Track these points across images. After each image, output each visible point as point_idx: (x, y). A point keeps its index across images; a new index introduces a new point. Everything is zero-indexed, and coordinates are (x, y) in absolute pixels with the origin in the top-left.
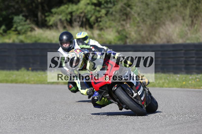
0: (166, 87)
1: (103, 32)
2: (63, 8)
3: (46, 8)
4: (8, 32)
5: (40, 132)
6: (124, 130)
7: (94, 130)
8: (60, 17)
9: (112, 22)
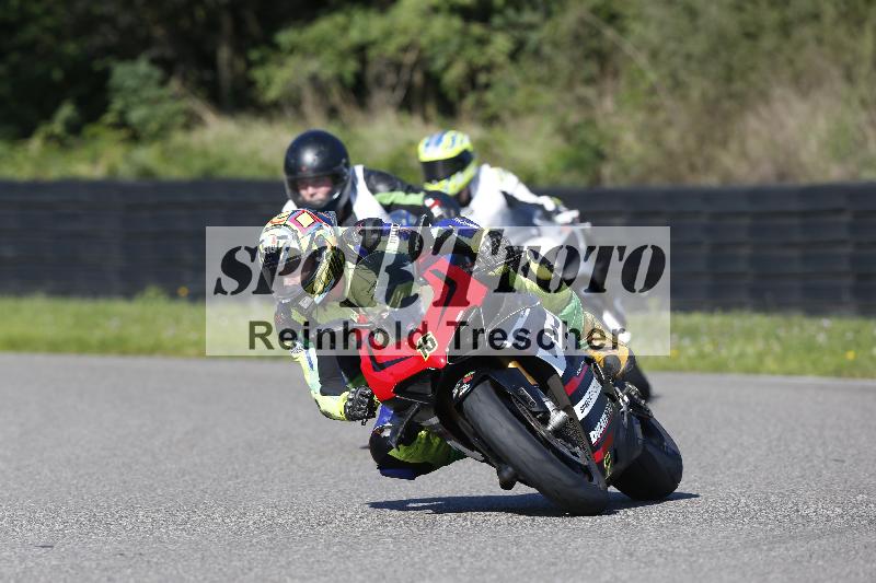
0: (773, 373)
1: (497, 131)
2: (325, 26)
3: (254, 27)
4: (90, 130)
5: (225, 565)
6: (588, 560)
7: (461, 558)
8: (313, 66)
9: (540, 89)
